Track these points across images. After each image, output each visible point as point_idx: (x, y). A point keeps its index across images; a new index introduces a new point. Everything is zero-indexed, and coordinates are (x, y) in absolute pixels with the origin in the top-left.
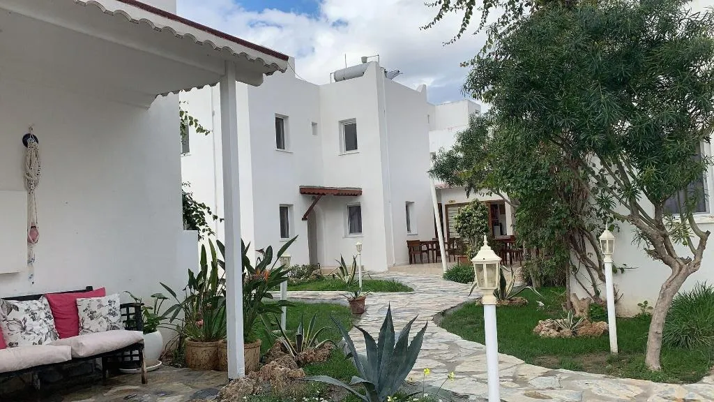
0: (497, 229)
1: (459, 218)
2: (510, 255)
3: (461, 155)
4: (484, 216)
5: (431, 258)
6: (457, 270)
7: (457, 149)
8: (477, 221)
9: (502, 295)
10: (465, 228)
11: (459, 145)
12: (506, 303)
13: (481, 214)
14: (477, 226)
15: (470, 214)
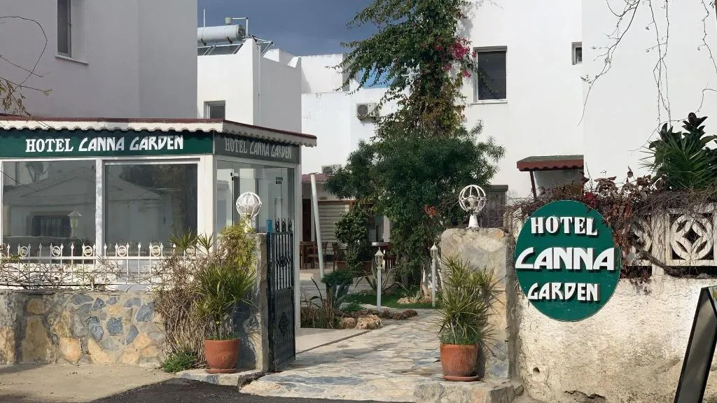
1: (340, 224)
2: (386, 262)
6: (336, 274)
8: (358, 228)
10: (345, 234)
14: (357, 232)
15: (351, 221)
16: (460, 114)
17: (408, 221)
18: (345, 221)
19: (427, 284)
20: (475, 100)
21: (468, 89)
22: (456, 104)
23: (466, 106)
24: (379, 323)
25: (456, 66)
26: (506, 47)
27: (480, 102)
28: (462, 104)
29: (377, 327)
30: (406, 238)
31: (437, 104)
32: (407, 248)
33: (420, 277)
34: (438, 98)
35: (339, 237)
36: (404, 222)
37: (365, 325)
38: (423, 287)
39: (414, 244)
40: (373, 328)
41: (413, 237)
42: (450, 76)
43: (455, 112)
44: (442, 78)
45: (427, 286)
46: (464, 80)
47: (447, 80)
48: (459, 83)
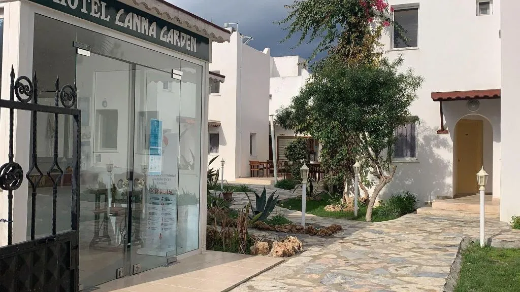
0: (312, 156)
1: (288, 148)
2: (319, 175)
3: (293, 110)
4: (304, 148)
5: (265, 173)
6: (284, 181)
7: (292, 107)
8: (299, 151)
9: (310, 194)
10: (292, 155)
11: (293, 104)
12: (312, 198)
13: (302, 147)
14: (299, 154)
15: (295, 146)
16: (378, 59)
17: (333, 143)
18: (291, 146)
19: (348, 194)
20: (391, 48)
21: (386, 38)
22: (375, 52)
23: (384, 52)
24: (299, 248)
25: (377, 22)
26: (418, 5)
27: (395, 49)
28: (380, 51)
29: (297, 252)
30: (332, 157)
31: (360, 52)
32: (333, 164)
33: (343, 188)
34: (360, 46)
35: (287, 157)
36: (331, 144)
37: (280, 253)
38: (346, 196)
39: (339, 162)
40: (290, 255)
41: (338, 156)
42: (371, 29)
43: (374, 58)
44: (364, 31)
45: (348, 195)
46: (382, 32)
47: (369, 32)
48: (378, 35)
